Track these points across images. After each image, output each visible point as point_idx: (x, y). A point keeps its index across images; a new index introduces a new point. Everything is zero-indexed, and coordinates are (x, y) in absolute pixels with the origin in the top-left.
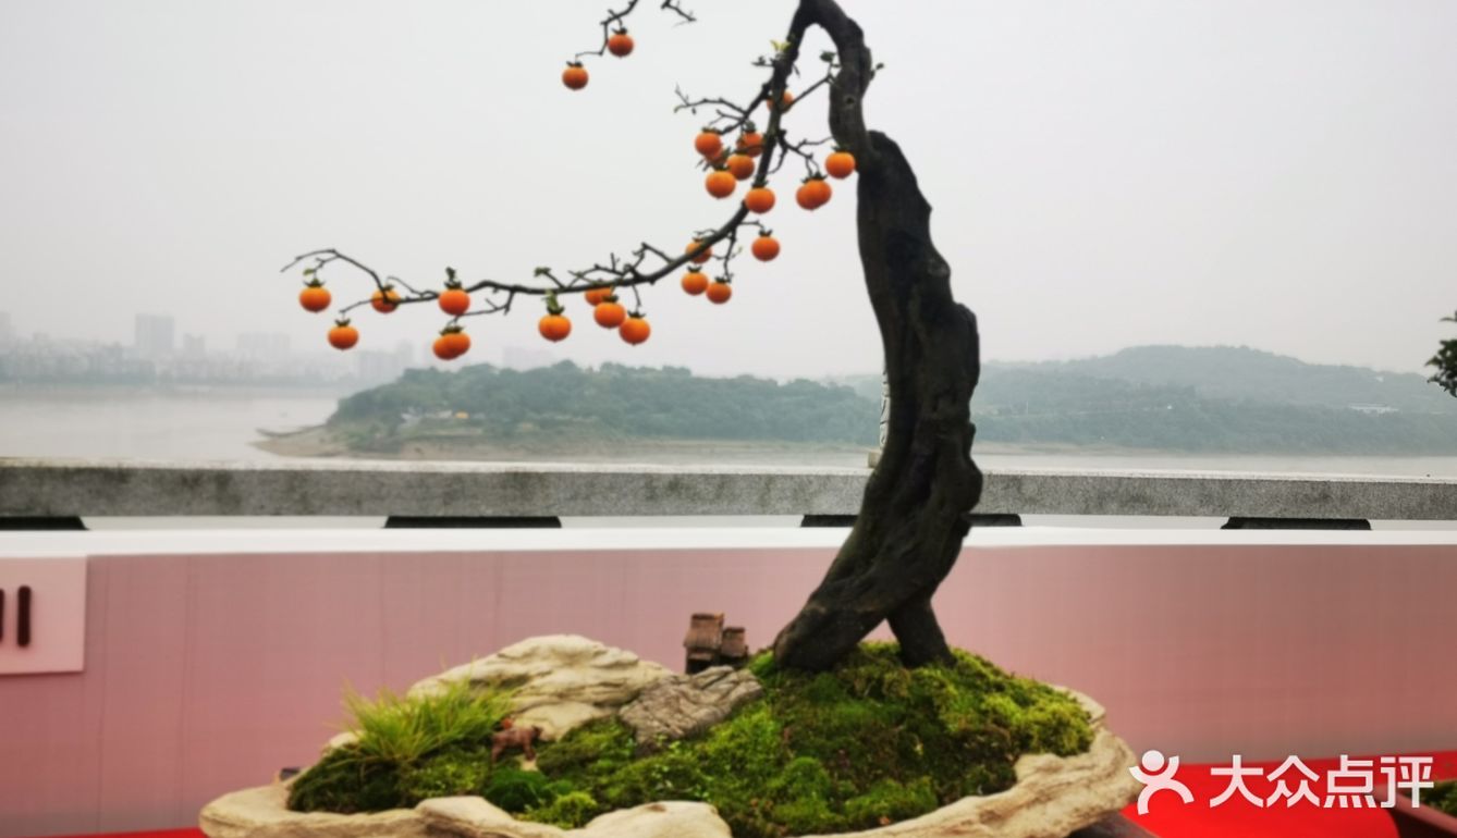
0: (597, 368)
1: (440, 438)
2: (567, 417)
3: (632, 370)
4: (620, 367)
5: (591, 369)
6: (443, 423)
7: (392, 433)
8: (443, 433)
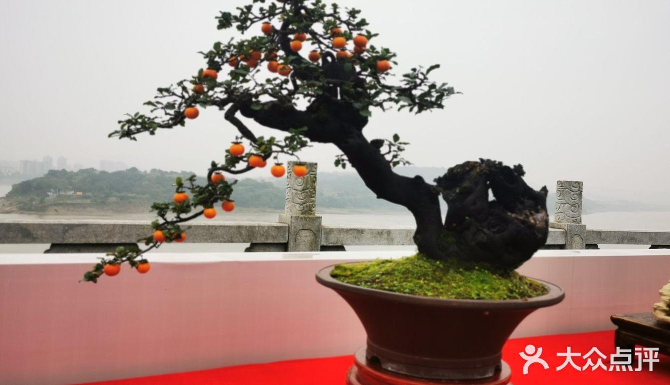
0: (148, 171)
1: (68, 204)
2: (134, 195)
3: (166, 173)
4: (160, 171)
5: (146, 172)
6: (69, 197)
7: (41, 202)
8: (69, 202)
